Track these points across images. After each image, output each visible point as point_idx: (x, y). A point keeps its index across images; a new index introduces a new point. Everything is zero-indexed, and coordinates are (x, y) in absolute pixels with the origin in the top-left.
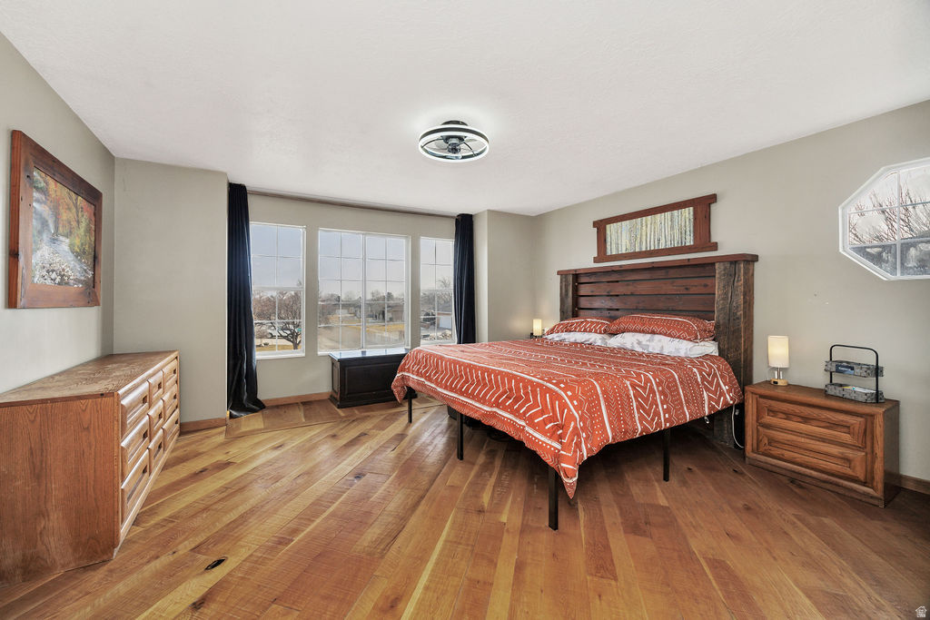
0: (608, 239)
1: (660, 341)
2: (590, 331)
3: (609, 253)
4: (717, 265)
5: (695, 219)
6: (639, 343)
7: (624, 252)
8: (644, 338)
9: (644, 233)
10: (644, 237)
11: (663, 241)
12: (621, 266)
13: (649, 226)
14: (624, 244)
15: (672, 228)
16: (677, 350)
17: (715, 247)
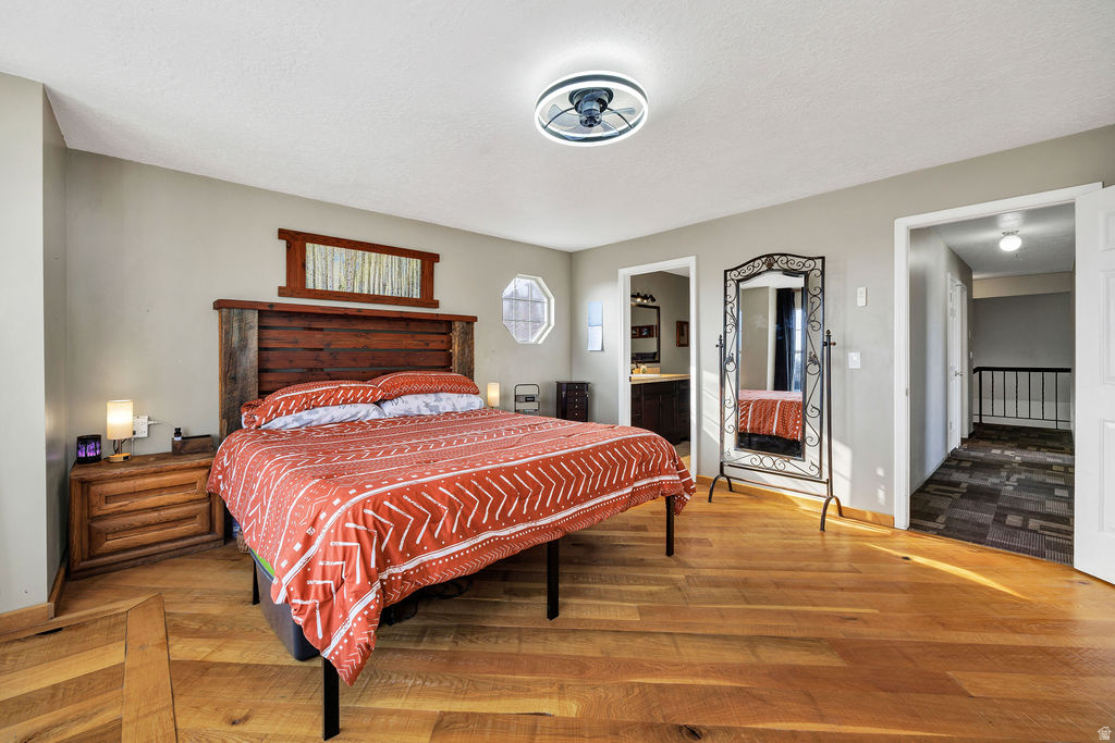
0: (309, 265)
1: (449, 399)
2: (355, 402)
3: (310, 285)
4: (457, 324)
5: (423, 272)
6: (427, 405)
7: (336, 289)
8: (431, 399)
9: (366, 272)
10: (366, 277)
11: (389, 287)
12: (359, 310)
13: (373, 264)
14: (336, 278)
15: (400, 274)
16: (470, 404)
17: (436, 304)
